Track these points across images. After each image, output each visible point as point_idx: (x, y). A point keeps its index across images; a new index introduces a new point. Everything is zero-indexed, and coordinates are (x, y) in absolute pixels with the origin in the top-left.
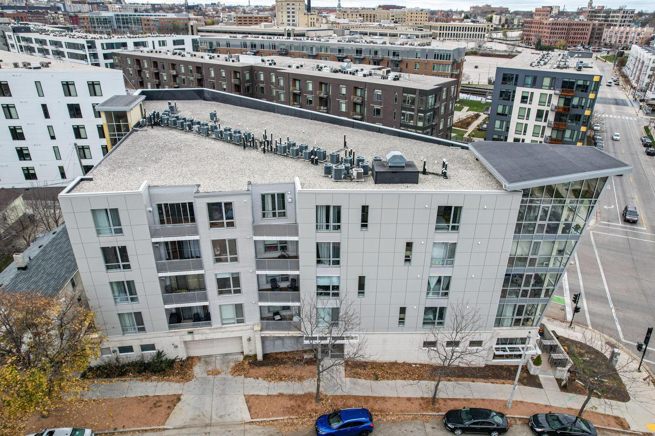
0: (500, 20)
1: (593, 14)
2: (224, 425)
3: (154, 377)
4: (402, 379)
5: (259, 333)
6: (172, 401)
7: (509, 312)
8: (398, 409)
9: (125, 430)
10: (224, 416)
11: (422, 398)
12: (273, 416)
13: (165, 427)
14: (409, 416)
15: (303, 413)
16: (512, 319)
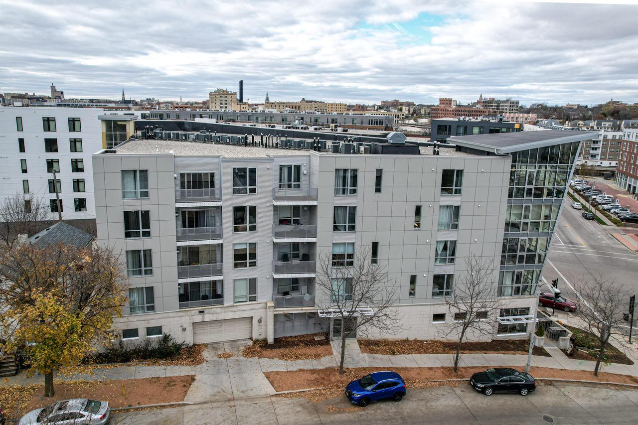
0: (409, 110)
1: (487, 104)
2: (247, 399)
3: (161, 362)
4: (418, 353)
5: (272, 309)
6: (187, 381)
7: (508, 281)
8: (423, 377)
9: (142, 406)
10: (247, 391)
11: (442, 367)
12: (298, 388)
13: (184, 402)
14: (435, 383)
15: (329, 384)
16: (512, 287)
